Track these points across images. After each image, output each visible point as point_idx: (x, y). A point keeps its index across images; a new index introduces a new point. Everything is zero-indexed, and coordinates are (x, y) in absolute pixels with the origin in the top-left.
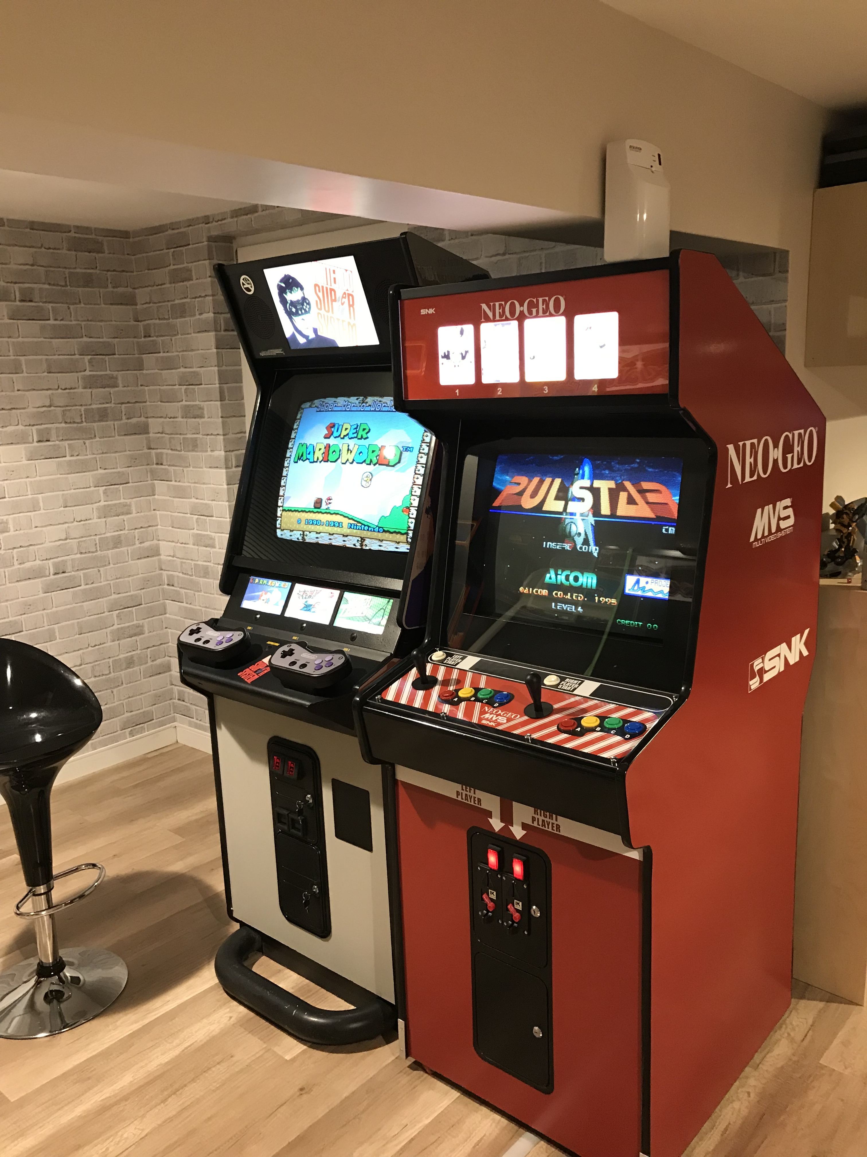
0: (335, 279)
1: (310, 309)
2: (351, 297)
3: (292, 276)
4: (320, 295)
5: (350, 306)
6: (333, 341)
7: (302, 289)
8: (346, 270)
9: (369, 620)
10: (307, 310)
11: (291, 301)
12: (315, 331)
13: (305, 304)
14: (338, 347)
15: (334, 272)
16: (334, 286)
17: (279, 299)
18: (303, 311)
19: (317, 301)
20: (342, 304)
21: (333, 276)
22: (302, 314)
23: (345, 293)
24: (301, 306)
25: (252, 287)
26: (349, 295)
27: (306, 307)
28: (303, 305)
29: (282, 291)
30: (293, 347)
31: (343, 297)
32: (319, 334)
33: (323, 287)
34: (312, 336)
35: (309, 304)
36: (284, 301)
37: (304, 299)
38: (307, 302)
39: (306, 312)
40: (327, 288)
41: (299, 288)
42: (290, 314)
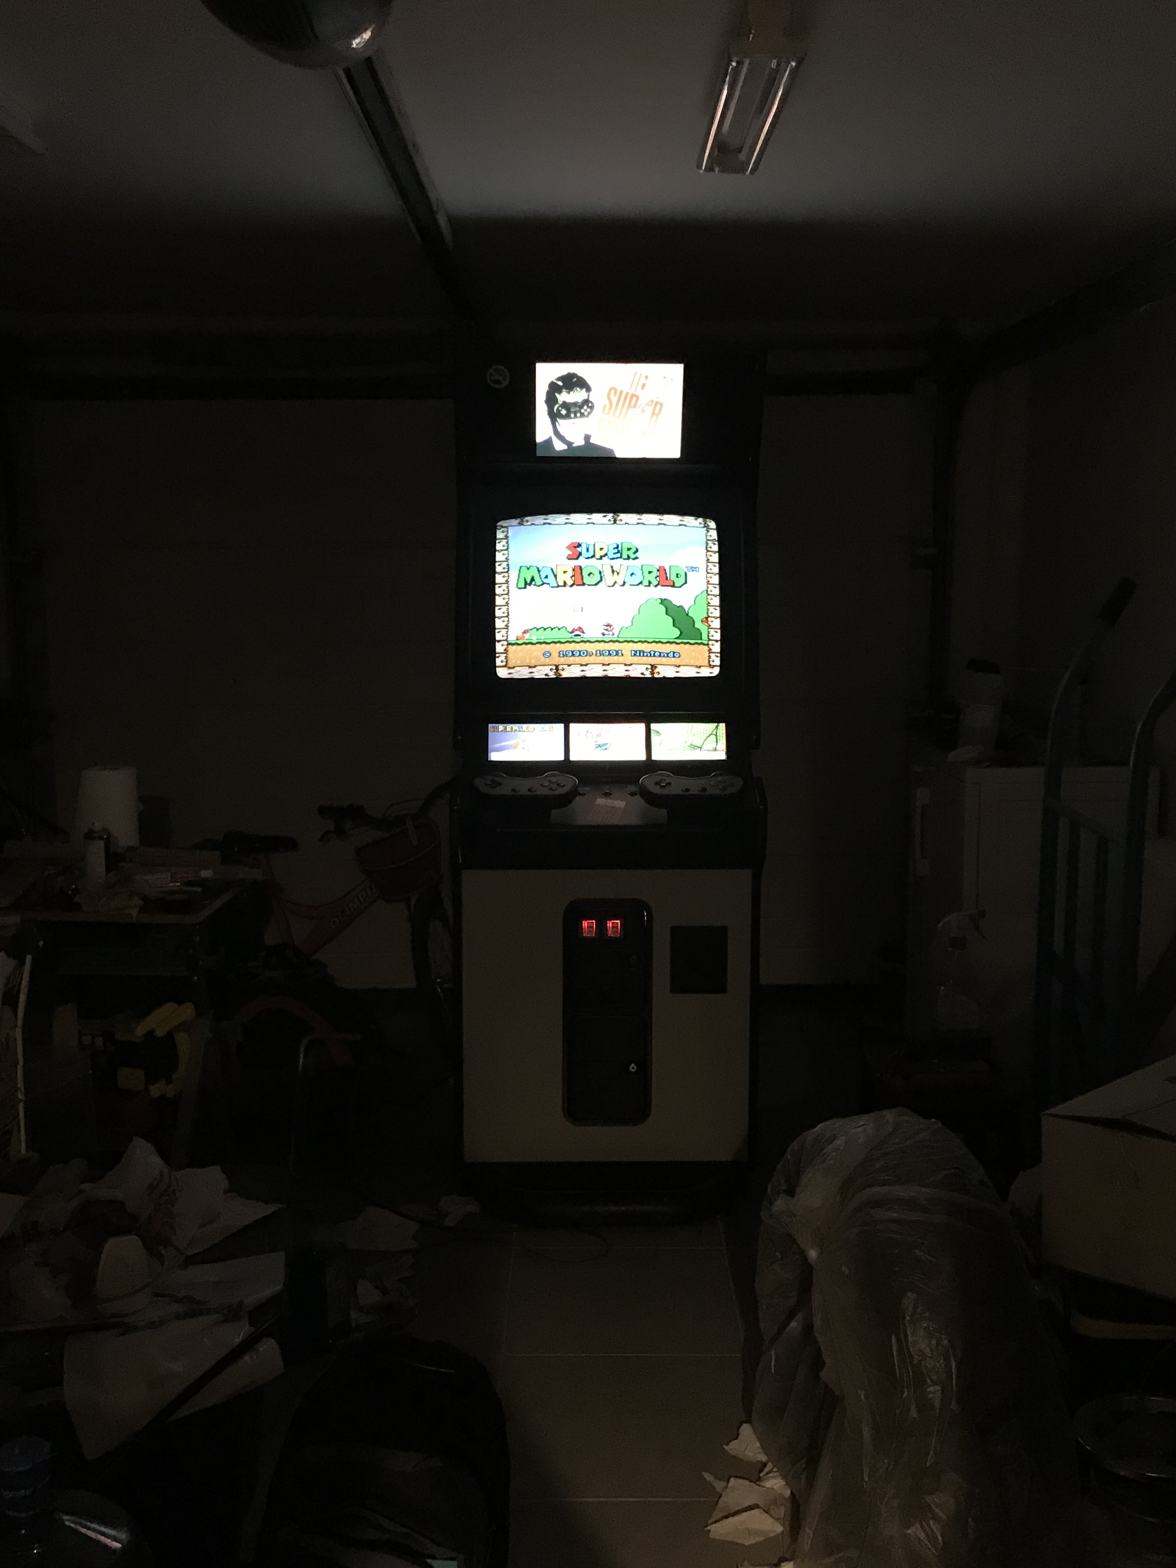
0: (644, 385)
1: (589, 414)
2: (658, 406)
3: (580, 374)
4: (614, 399)
5: (653, 413)
6: (611, 451)
7: (588, 389)
8: (665, 378)
9: (699, 747)
10: (586, 413)
11: (564, 403)
12: (587, 438)
13: (585, 407)
14: (616, 458)
15: (647, 377)
16: (639, 392)
17: (544, 397)
18: (578, 415)
19: (605, 406)
20: (643, 411)
21: (643, 381)
22: (576, 416)
23: (652, 401)
24: (578, 409)
25: (504, 380)
26: (657, 403)
27: (586, 410)
28: (581, 407)
29: (554, 389)
30: (540, 453)
31: (647, 404)
32: (592, 441)
33: (621, 392)
34: (579, 442)
35: (592, 408)
36: (551, 400)
37: (586, 402)
38: (590, 405)
39: (582, 415)
40: (627, 394)
41: (584, 390)
42: (554, 416)
